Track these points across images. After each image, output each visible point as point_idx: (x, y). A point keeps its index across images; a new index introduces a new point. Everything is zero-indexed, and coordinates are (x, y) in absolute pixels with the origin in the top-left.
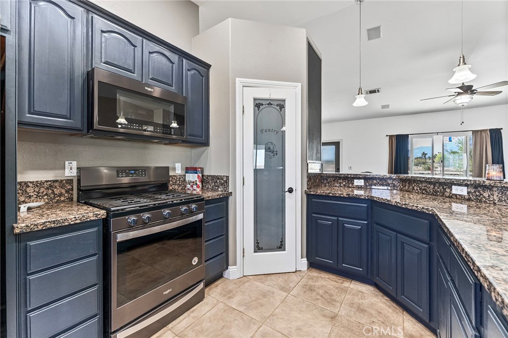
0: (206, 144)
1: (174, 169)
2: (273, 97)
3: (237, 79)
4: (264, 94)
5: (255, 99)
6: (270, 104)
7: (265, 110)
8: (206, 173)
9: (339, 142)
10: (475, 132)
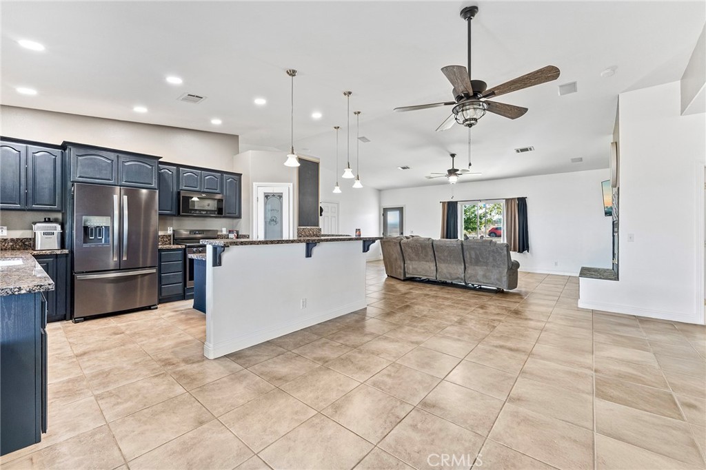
0: (239, 217)
1: (222, 231)
2: (275, 192)
3: (254, 183)
4: (270, 190)
5: (265, 193)
6: (274, 195)
7: (271, 199)
8: (240, 234)
9: (402, 208)
10: (507, 200)
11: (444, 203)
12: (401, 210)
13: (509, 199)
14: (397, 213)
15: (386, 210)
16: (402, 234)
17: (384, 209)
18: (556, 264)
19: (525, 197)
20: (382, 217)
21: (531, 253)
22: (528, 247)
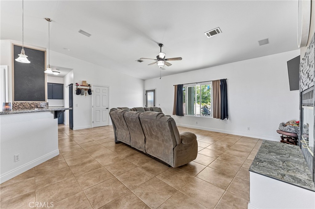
9: (155, 90)
10: (213, 81)
11: (175, 86)
12: (154, 91)
13: (215, 81)
14: (152, 93)
15: (147, 91)
16: (155, 106)
17: (146, 91)
18: (249, 129)
19: (225, 78)
20: (145, 96)
21: (230, 120)
22: (227, 115)
